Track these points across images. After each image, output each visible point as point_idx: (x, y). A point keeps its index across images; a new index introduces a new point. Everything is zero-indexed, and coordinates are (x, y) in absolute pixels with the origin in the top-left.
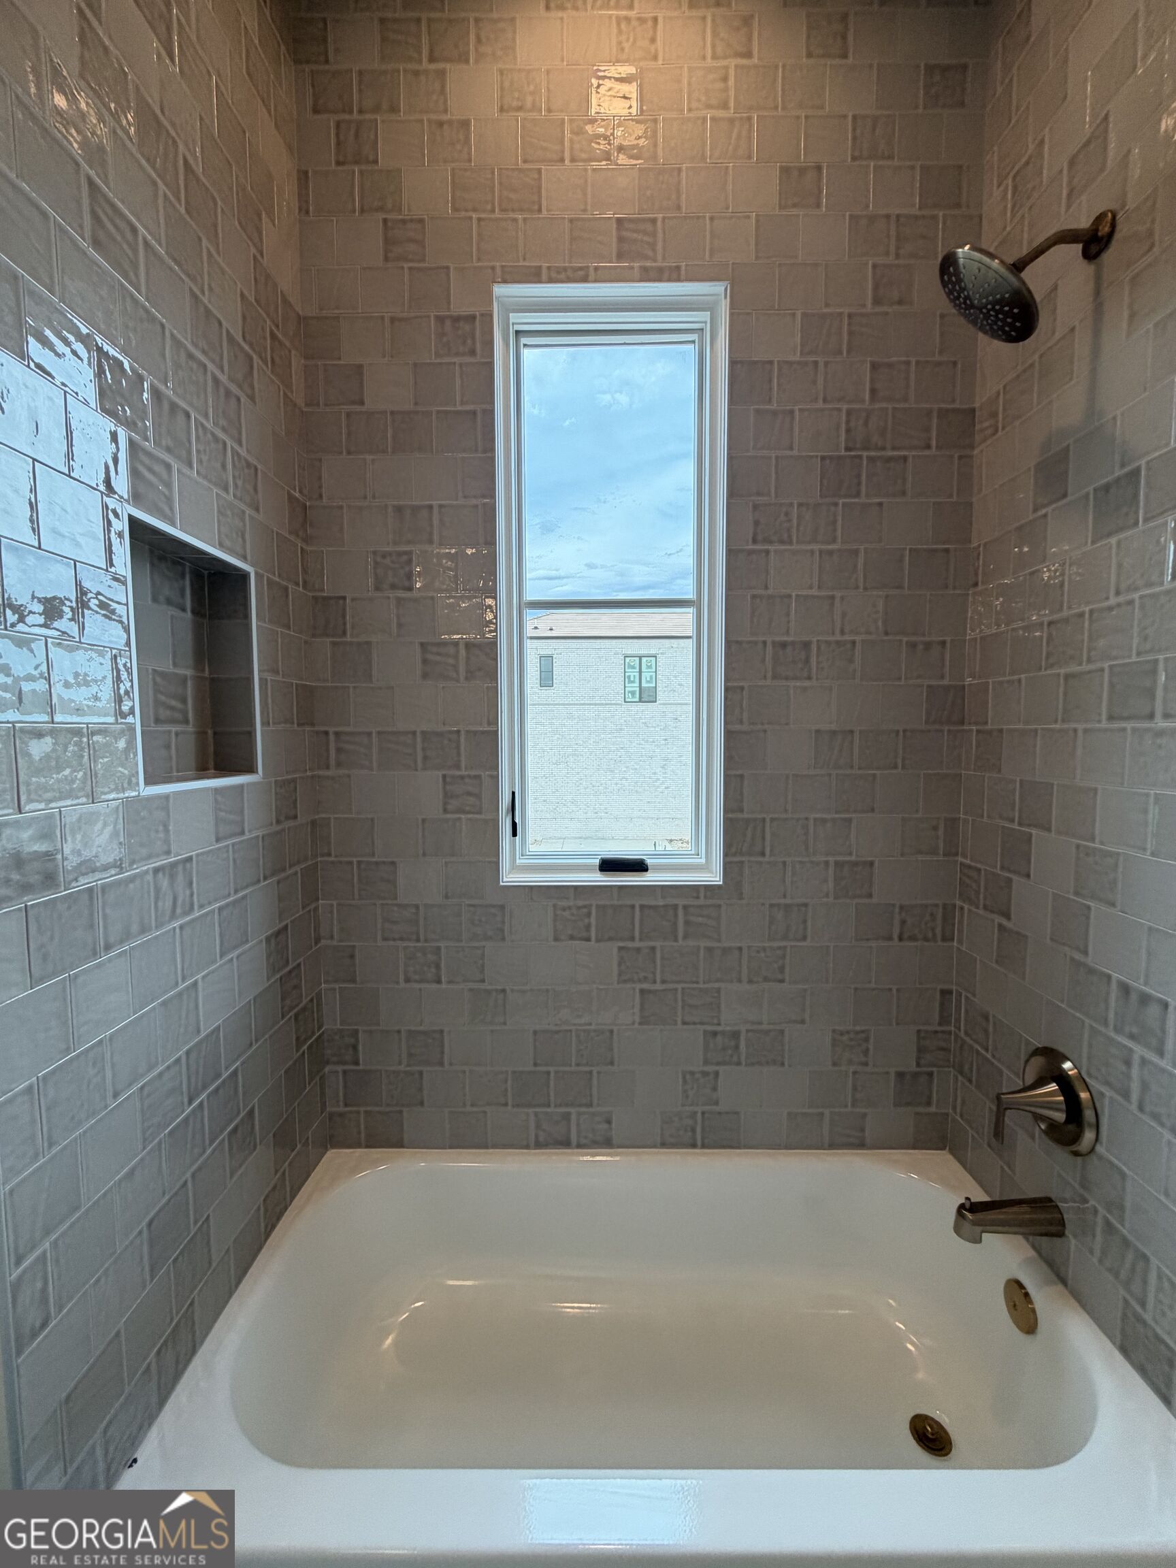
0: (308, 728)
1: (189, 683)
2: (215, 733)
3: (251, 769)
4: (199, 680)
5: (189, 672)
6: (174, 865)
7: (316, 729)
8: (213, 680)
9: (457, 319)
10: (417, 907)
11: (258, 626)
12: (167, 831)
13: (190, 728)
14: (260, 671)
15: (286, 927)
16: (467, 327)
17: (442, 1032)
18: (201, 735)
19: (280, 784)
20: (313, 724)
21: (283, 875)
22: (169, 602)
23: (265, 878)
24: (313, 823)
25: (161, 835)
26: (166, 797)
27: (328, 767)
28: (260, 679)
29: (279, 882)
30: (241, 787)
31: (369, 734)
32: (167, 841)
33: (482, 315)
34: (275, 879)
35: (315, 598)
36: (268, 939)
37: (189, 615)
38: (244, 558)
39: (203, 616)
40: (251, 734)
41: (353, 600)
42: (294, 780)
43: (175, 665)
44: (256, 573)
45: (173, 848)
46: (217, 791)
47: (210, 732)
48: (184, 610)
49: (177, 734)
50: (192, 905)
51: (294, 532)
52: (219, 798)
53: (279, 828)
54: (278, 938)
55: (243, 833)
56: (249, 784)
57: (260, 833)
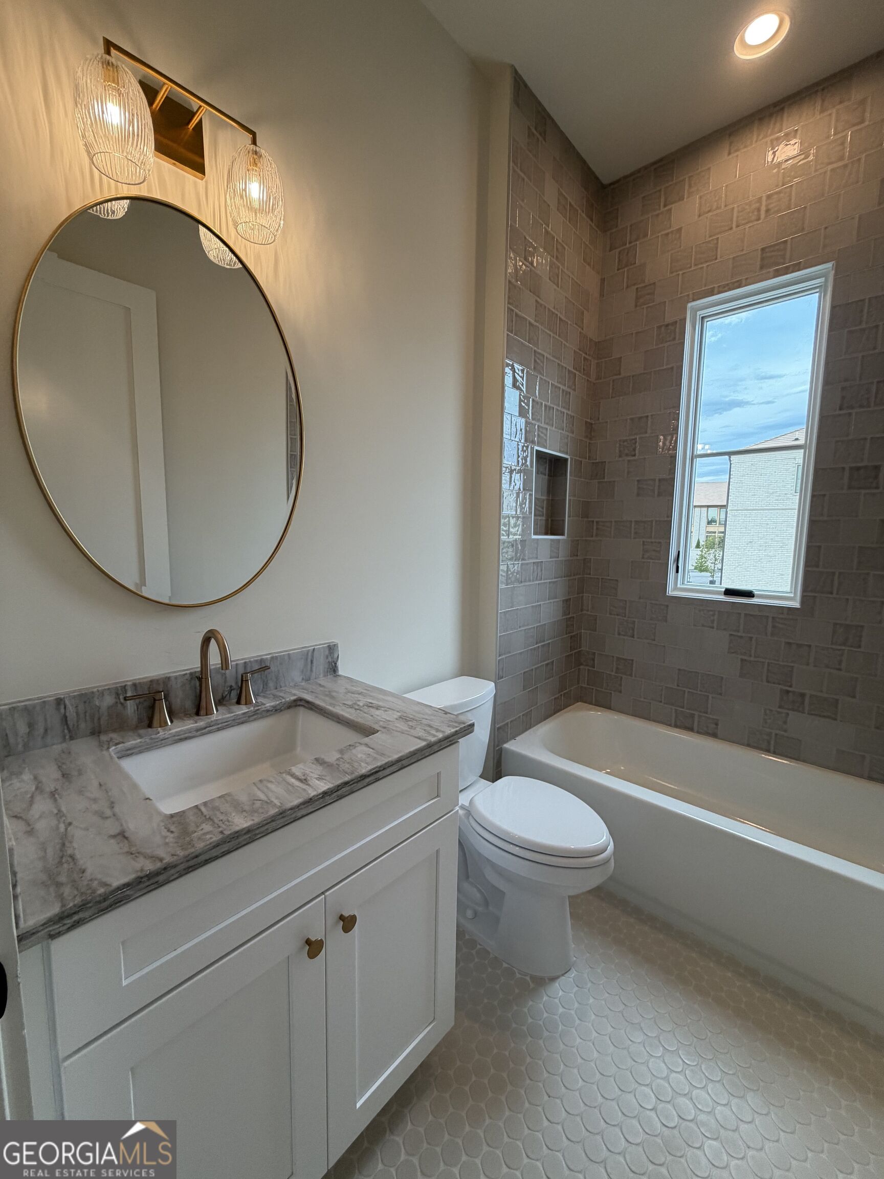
0: (586, 519)
1: (545, 502)
2: (552, 520)
3: (563, 534)
4: (548, 500)
5: (544, 498)
6: (538, 563)
7: (590, 519)
8: (552, 500)
9: (667, 325)
10: (626, 601)
11: (570, 479)
12: (537, 551)
13: (544, 518)
14: (569, 496)
15: (570, 599)
16: (673, 328)
17: (632, 660)
18: (547, 520)
19: (573, 541)
20: (588, 518)
21: (571, 578)
22: (541, 473)
23: (564, 577)
24: (585, 559)
25: (536, 552)
26: (538, 539)
27: (592, 536)
28: (569, 499)
29: (569, 580)
30: (559, 540)
31: (611, 522)
32: (537, 554)
33: (680, 320)
34: (568, 578)
35: (593, 463)
36: (563, 601)
37: (547, 477)
38: (567, 453)
39: (551, 476)
40: (564, 521)
41: (609, 462)
42: (578, 540)
43: (542, 495)
44: (571, 458)
45: (539, 557)
46: (552, 540)
47: (550, 520)
48: (545, 475)
49: (540, 520)
50: (542, 579)
51: (586, 437)
52: (552, 543)
53: (572, 558)
54: (567, 601)
55: (558, 557)
56: (563, 540)
57: (564, 559)
